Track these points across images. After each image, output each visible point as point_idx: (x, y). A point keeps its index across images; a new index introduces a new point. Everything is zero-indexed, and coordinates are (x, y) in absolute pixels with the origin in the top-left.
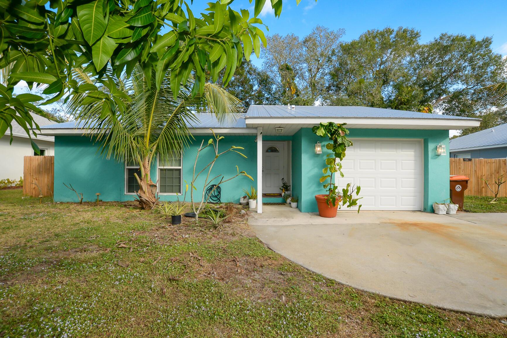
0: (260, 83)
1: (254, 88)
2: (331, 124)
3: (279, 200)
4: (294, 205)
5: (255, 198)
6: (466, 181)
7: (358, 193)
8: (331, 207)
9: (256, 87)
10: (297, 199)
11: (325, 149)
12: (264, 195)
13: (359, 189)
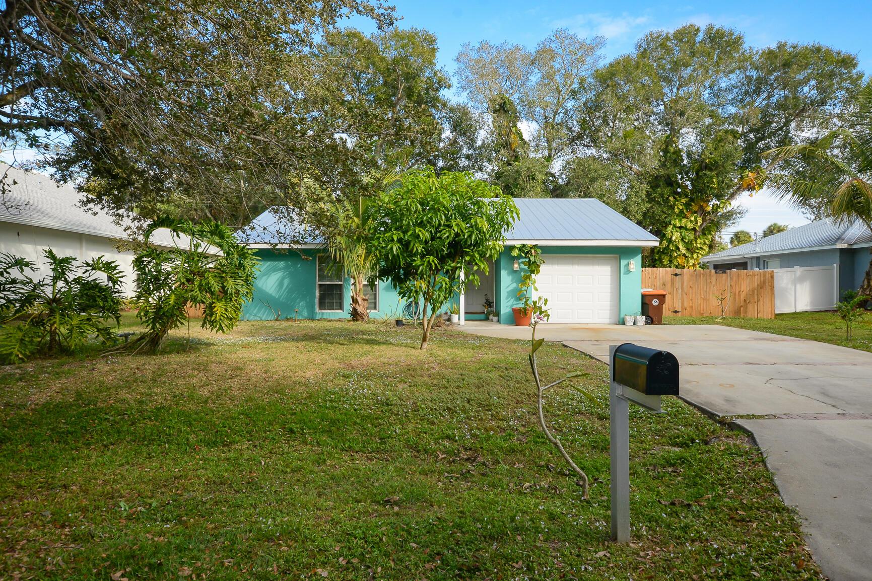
0: (455, 128)
1: (443, 136)
2: (524, 246)
3: (483, 316)
4: (495, 319)
5: (458, 313)
6: (664, 296)
7: (545, 304)
8: (524, 317)
9: (447, 134)
10: (497, 314)
11: (522, 266)
12: (466, 313)
13: (546, 301)
